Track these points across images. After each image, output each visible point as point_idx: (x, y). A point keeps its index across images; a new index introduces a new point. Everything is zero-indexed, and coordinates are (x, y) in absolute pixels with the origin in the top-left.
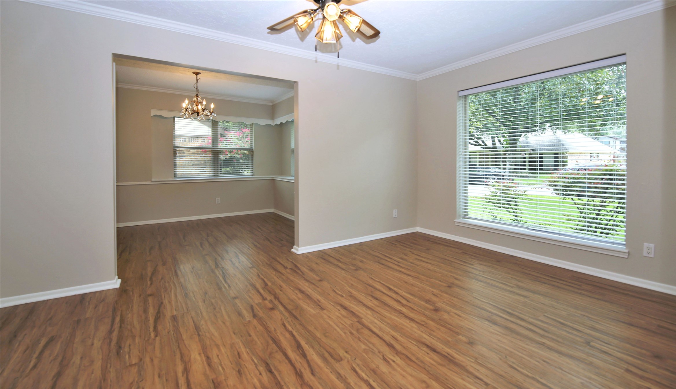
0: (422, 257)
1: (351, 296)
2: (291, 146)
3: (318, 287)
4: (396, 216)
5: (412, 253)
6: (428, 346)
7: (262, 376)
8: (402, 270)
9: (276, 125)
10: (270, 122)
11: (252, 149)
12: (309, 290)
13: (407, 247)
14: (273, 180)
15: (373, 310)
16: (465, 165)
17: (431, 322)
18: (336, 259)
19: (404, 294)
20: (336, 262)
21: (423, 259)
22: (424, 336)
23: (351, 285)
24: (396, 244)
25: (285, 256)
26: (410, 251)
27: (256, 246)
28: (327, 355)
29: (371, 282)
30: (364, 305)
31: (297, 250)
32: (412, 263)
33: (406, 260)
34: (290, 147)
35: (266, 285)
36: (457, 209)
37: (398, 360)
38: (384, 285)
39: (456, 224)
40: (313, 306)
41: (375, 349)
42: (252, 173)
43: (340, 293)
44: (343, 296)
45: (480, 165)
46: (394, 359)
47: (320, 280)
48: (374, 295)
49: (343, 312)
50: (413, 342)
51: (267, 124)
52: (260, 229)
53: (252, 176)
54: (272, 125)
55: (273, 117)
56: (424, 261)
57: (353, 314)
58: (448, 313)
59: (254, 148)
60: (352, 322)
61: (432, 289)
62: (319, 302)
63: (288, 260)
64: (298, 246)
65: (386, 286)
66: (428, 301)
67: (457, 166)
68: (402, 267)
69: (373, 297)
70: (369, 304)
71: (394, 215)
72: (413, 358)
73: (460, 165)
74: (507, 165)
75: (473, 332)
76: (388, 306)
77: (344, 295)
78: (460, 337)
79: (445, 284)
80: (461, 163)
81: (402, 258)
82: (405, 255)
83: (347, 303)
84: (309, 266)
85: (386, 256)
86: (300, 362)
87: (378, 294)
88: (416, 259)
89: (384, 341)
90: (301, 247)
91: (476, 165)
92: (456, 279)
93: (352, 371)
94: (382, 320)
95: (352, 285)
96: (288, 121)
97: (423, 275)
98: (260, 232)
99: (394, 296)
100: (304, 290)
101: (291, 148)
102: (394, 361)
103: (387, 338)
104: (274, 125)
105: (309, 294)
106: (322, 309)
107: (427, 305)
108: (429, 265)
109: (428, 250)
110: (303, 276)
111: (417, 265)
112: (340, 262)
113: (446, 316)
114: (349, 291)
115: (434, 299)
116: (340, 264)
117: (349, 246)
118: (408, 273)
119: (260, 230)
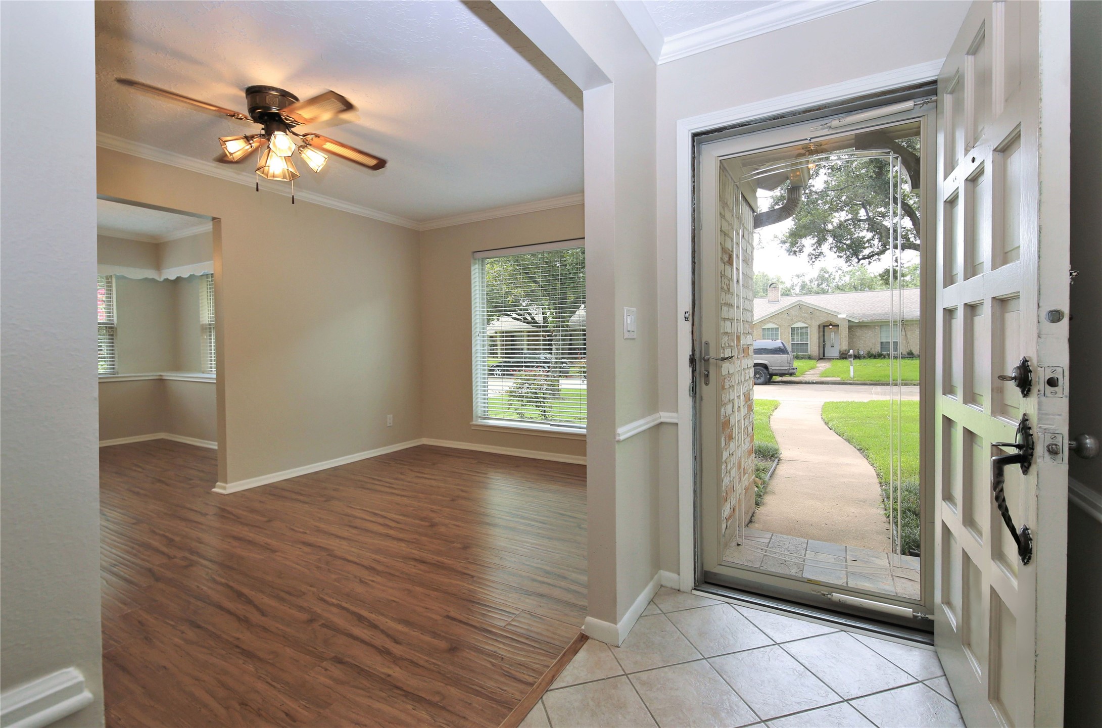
0: (425, 474)
1: (319, 530)
2: (201, 320)
3: (265, 529)
4: (391, 425)
5: (412, 471)
6: (415, 560)
7: (186, 634)
8: (396, 491)
9: (167, 280)
10: (150, 274)
11: (113, 324)
12: (251, 535)
13: (405, 465)
14: (161, 381)
15: (350, 540)
16: (484, 350)
17: (424, 538)
18: (295, 493)
19: (395, 516)
20: (294, 496)
21: (426, 476)
22: (414, 551)
23: (318, 519)
24: (390, 462)
25: (200, 499)
26: (409, 469)
27: (138, 494)
28: (282, 594)
29: (349, 511)
30: (337, 537)
31: (224, 488)
32: (409, 482)
33: (402, 480)
34: (199, 321)
35: (171, 540)
36: (474, 408)
37: (379, 579)
38: (368, 511)
39: (473, 428)
40: (259, 552)
41: (350, 576)
42: (113, 368)
43: (301, 530)
44: (306, 533)
45: (528, 349)
46: (374, 579)
47: (269, 521)
48: (352, 524)
49: (307, 549)
50: (398, 560)
51: (146, 279)
52: (139, 467)
53: (114, 374)
54: (159, 281)
55: (158, 264)
56: (426, 478)
57: (321, 548)
58: (446, 525)
59: (115, 322)
60: (319, 557)
61: (430, 506)
62: (268, 545)
63: (207, 504)
64: (226, 482)
65: (371, 512)
66: (422, 519)
67: (473, 350)
68: (395, 489)
69: (350, 526)
70: (346, 534)
71: (388, 423)
72: (397, 574)
73: (477, 350)
74: (553, 349)
75: (470, 538)
76: (372, 532)
77: (308, 532)
78: (455, 544)
79: (448, 499)
80: (478, 347)
81: (396, 479)
82: (401, 474)
83: (312, 539)
84: (247, 507)
85: (373, 479)
86: (243, 609)
87: (358, 523)
88: (417, 477)
89: (363, 566)
90: (230, 483)
91: (522, 349)
92: (462, 491)
93: (319, 601)
94: (362, 547)
95: (320, 518)
96: (193, 275)
97: (422, 493)
98: (141, 472)
99: (381, 520)
100: (241, 536)
101: (201, 323)
102: (373, 581)
103: (366, 563)
104: (162, 279)
105: (251, 539)
106: (274, 551)
107: (422, 523)
108: (432, 481)
109: (434, 464)
110: (238, 520)
111: (417, 484)
112: (301, 495)
113: (443, 529)
114: (315, 526)
115: (432, 515)
116: (301, 498)
117: (316, 473)
118: (403, 493)
119: (140, 470)
